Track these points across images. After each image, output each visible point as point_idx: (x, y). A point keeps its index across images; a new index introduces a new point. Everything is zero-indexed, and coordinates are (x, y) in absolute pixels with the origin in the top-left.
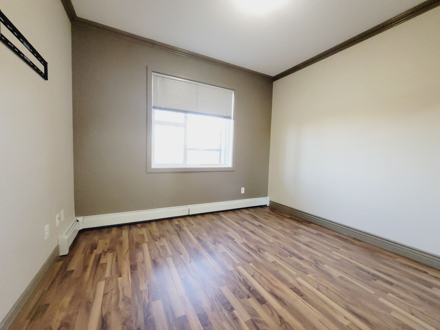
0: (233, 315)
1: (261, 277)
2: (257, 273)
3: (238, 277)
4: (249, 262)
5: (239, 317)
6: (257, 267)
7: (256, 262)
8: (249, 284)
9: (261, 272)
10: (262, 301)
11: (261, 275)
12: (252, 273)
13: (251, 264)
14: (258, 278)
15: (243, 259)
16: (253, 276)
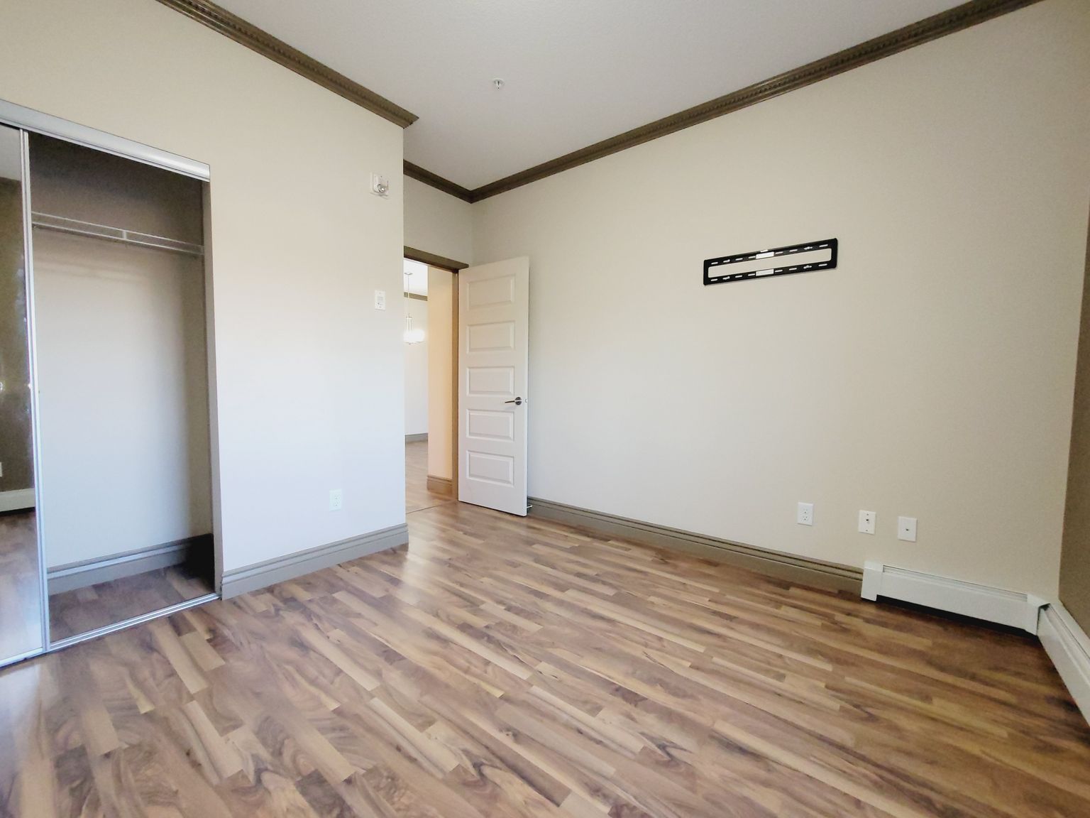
0: (504, 604)
1: (467, 664)
2: (478, 671)
3: (519, 654)
4: (505, 699)
5: (496, 605)
6: (478, 690)
7: (485, 705)
8: (492, 646)
9: (467, 677)
10: (465, 628)
11: (467, 671)
12: (490, 669)
13: (498, 694)
14: (474, 661)
15: (526, 706)
16: (487, 663)
